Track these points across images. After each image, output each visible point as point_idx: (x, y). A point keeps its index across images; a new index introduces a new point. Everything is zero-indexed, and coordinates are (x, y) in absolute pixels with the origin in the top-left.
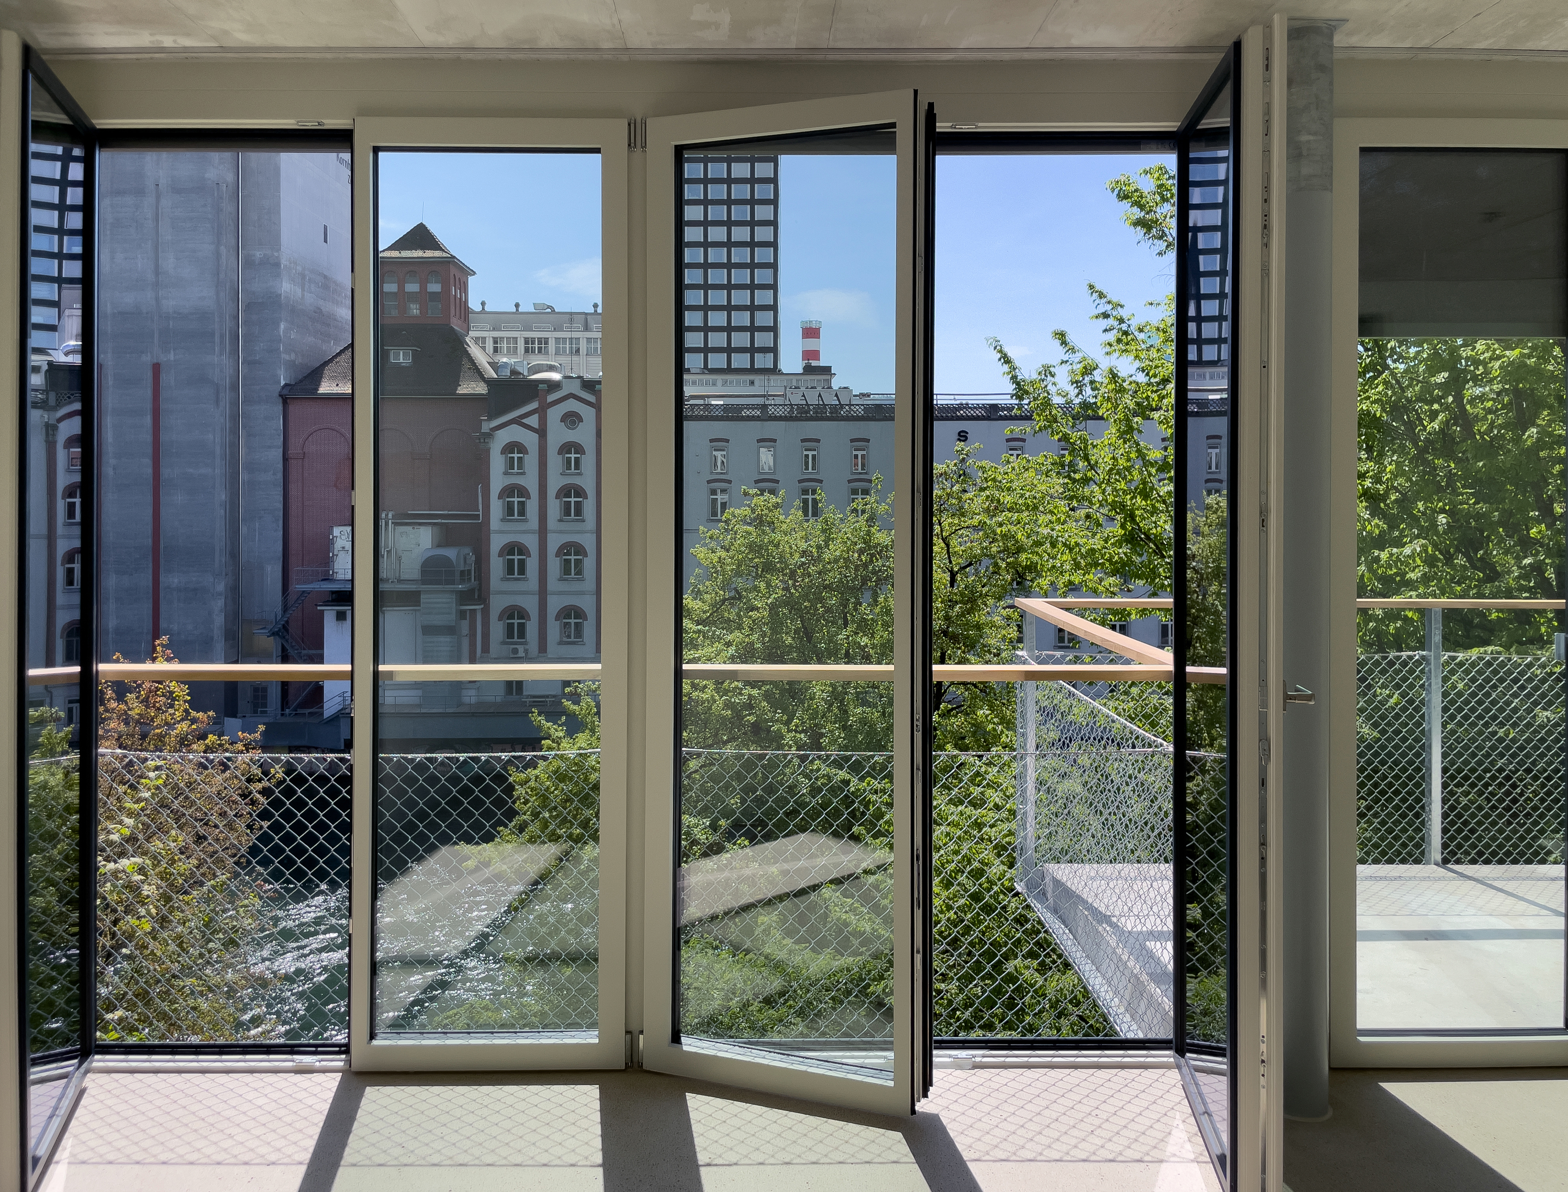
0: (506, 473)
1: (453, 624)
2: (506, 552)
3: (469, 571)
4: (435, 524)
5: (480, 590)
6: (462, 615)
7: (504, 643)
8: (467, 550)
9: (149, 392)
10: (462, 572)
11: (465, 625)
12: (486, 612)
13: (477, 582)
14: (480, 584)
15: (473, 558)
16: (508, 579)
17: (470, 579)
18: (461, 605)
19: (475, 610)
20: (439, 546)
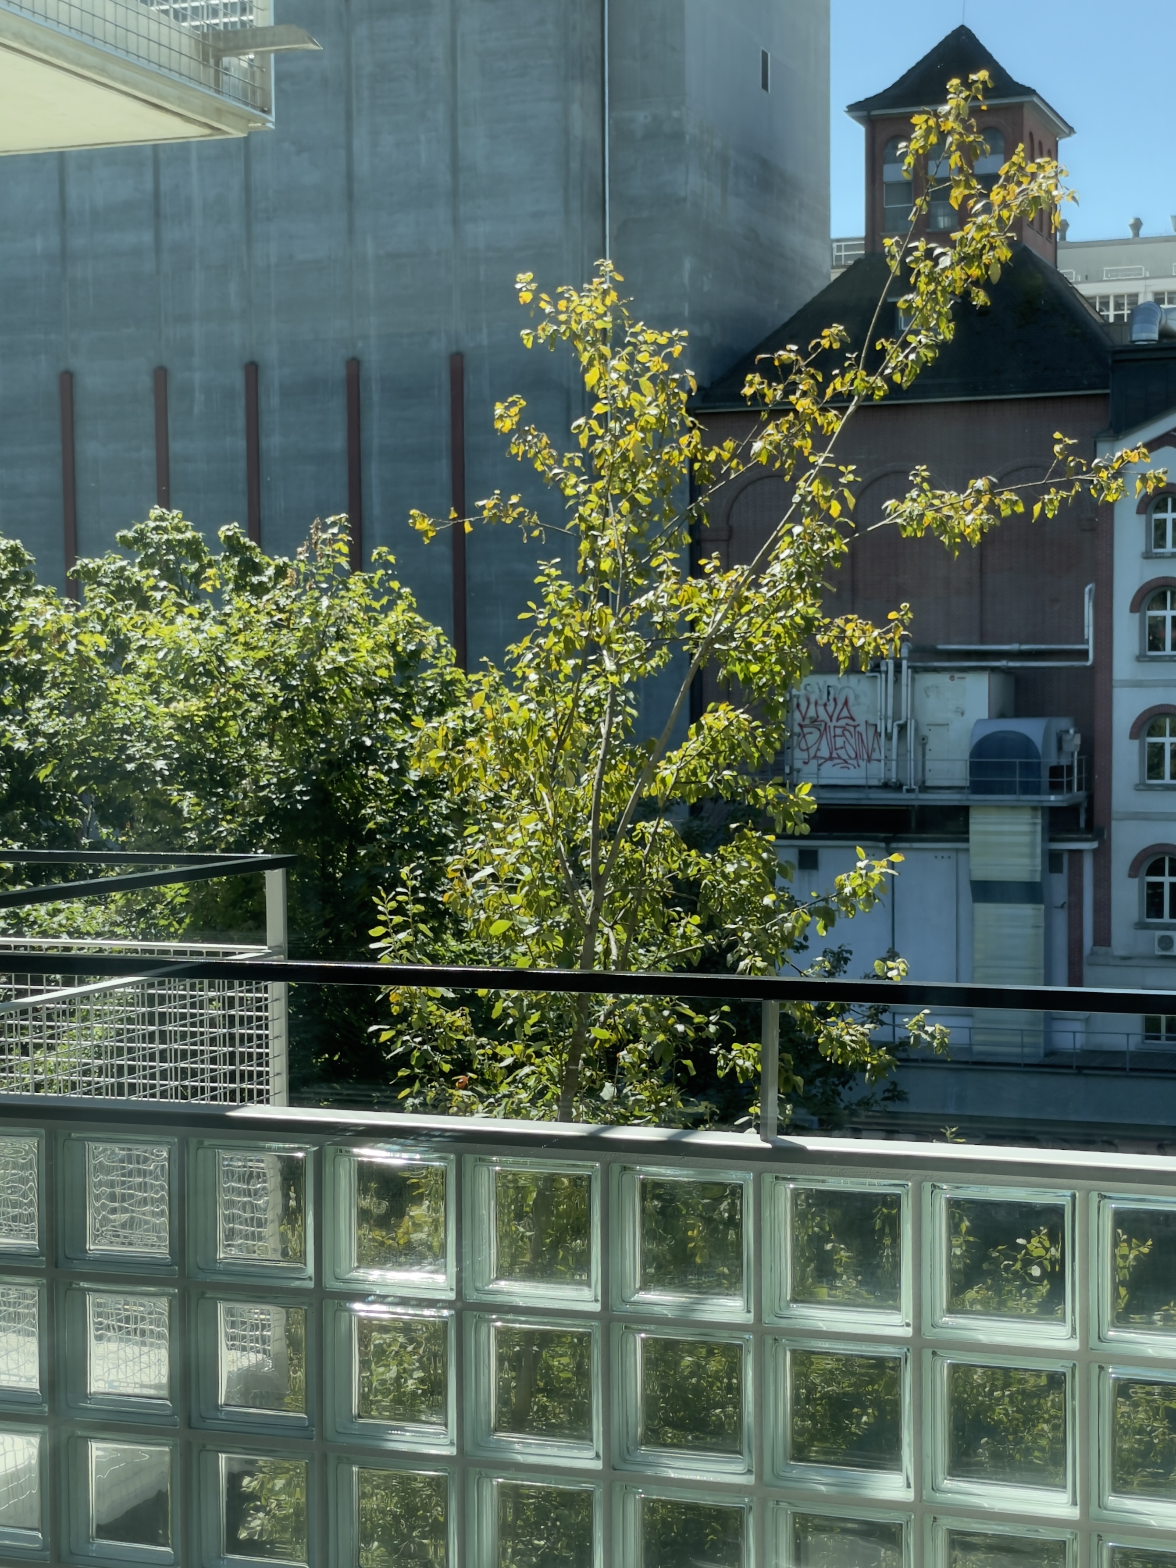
0: (1148, 556)
1: (1038, 879)
2: (1146, 728)
3: (1070, 768)
4: (993, 669)
5: (1090, 811)
6: (1053, 861)
7: (1141, 926)
8: (1064, 723)
9: (445, 412)
10: (1056, 771)
11: (1059, 884)
12: (1103, 856)
13: (1083, 794)
14: (1090, 798)
15: (1077, 740)
16: (1151, 788)
17: (1070, 784)
18: (1052, 840)
19: (1080, 852)
20: (1002, 715)
